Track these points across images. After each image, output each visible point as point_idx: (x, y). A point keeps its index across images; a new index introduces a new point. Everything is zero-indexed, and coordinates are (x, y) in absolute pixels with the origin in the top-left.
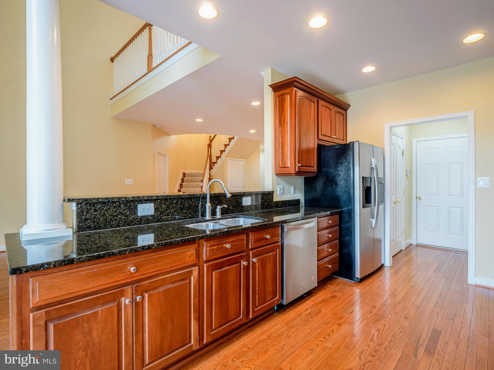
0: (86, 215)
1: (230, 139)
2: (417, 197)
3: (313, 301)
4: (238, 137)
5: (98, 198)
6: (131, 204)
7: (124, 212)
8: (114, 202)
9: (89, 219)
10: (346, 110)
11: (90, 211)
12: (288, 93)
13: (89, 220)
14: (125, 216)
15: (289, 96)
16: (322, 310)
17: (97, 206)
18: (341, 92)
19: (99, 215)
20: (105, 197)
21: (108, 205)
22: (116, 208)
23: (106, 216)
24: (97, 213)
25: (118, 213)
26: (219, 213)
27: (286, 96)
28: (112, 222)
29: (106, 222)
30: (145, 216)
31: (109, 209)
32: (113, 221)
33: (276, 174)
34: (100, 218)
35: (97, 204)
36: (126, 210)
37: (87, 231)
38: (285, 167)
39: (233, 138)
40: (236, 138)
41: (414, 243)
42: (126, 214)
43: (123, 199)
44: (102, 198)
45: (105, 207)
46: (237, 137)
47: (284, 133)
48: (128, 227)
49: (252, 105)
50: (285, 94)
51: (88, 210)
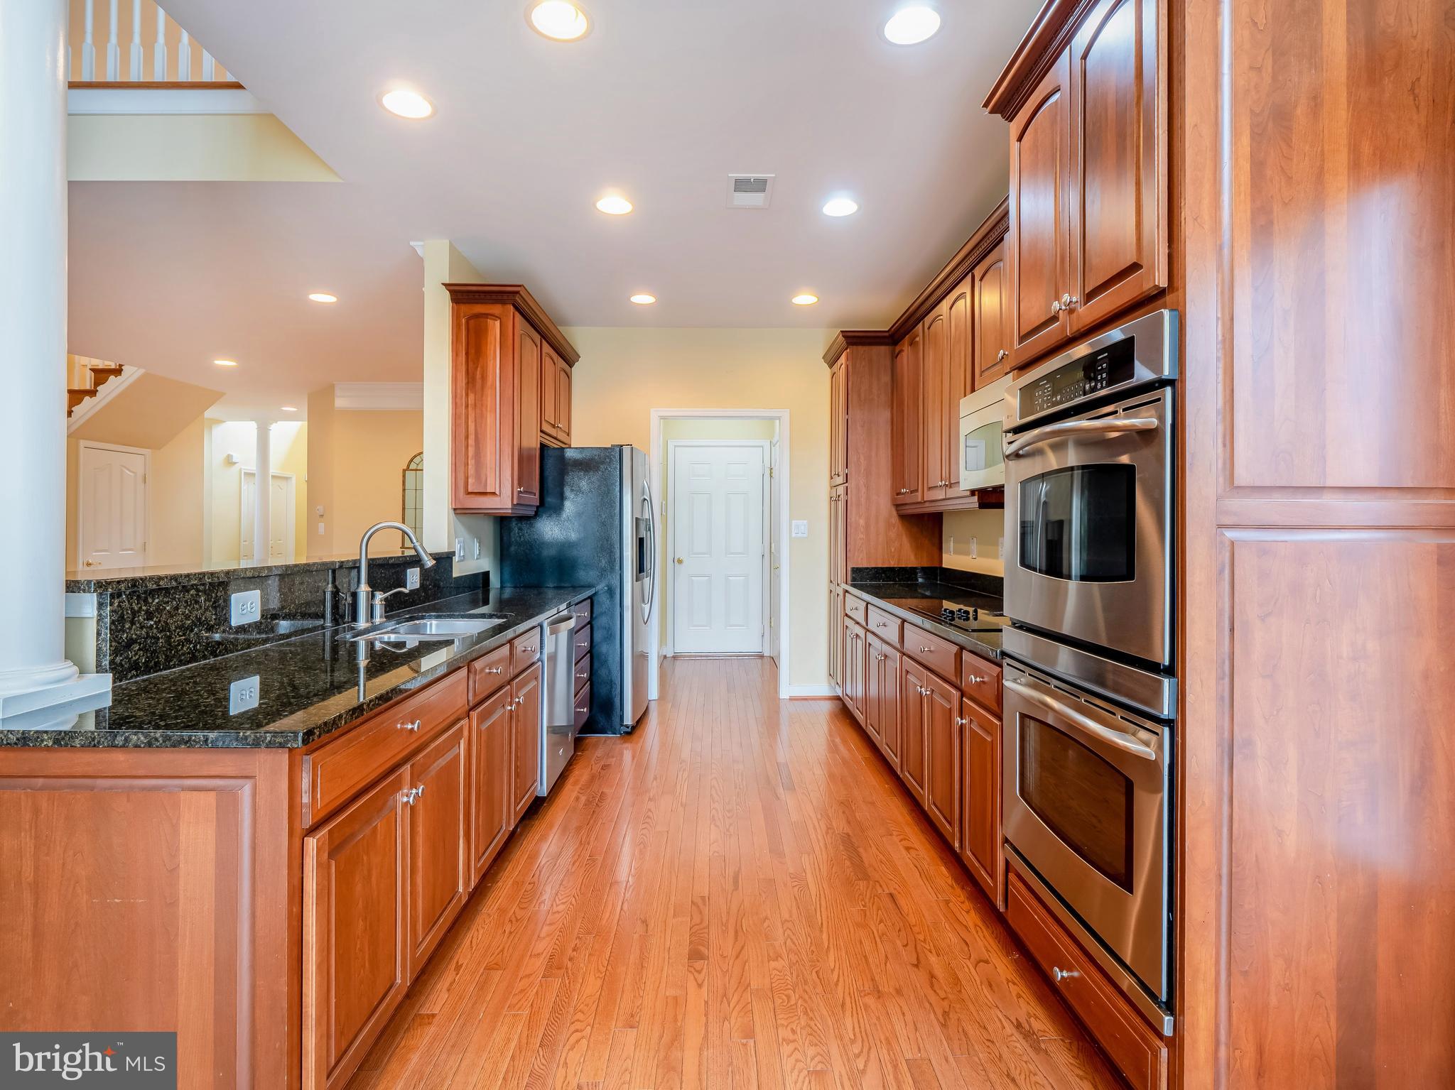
0: (130, 628)
1: (101, 375)
2: (676, 561)
3: (576, 783)
4: (141, 371)
5: (160, 578)
6: (219, 594)
7: (205, 618)
8: (186, 589)
9: (136, 643)
10: (571, 364)
11: (139, 616)
12: (495, 317)
13: (134, 646)
14: (206, 628)
15: (498, 323)
16: (604, 790)
17: (153, 601)
18: (566, 323)
19: (156, 628)
20: (172, 572)
21: (174, 599)
22: (190, 606)
23: (169, 631)
24: (152, 623)
25: (193, 621)
26: (381, 609)
27: (490, 322)
28: (182, 649)
29: (169, 649)
30: (243, 625)
31: (177, 608)
32: (183, 646)
33: (455, 509)
34: (158, 639)
35: (153, 596)
36: (210, 611)
37: (131, 678)
38: (485, 494)
39: (118, 371)
40: (131, 373)
41: (670, 654)
42: (210, 621)
43: (206, 577)
44: (167, 577)
45: (168, 602)
46: (136, 368)
47: (484, 410)
48: (212, 660)
49: (310, 300)
50: (486, 316)
51: (134, 613)
